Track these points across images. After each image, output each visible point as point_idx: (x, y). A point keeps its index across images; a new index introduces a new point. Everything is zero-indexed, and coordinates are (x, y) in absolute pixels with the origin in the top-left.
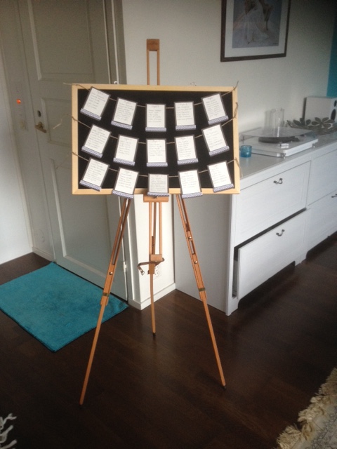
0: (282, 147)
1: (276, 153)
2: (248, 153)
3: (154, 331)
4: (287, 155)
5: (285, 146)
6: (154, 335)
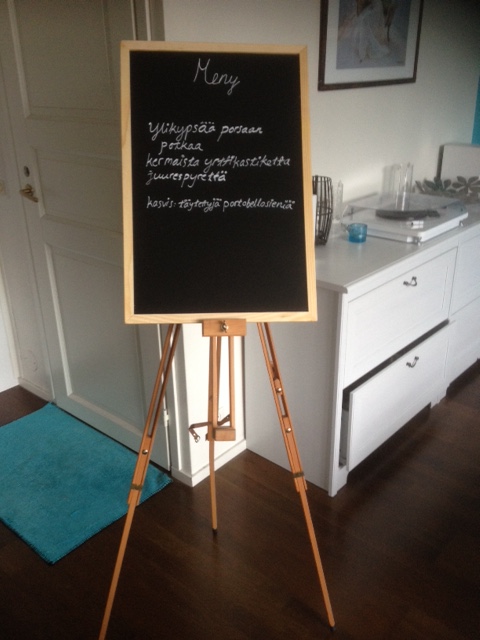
0: (415, 227)
1: (406, 236)
2: (361, 236)
3: (215, 527)
4: (422, 240)
5: (418, 224)
6: (215, 532)
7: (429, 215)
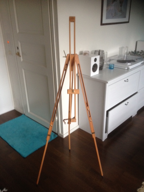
0: (128, 65)
1: (125, 67)
2: (112, 67)
3: (70, 149)
4: (130, 69)
7: (132, 61)
